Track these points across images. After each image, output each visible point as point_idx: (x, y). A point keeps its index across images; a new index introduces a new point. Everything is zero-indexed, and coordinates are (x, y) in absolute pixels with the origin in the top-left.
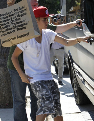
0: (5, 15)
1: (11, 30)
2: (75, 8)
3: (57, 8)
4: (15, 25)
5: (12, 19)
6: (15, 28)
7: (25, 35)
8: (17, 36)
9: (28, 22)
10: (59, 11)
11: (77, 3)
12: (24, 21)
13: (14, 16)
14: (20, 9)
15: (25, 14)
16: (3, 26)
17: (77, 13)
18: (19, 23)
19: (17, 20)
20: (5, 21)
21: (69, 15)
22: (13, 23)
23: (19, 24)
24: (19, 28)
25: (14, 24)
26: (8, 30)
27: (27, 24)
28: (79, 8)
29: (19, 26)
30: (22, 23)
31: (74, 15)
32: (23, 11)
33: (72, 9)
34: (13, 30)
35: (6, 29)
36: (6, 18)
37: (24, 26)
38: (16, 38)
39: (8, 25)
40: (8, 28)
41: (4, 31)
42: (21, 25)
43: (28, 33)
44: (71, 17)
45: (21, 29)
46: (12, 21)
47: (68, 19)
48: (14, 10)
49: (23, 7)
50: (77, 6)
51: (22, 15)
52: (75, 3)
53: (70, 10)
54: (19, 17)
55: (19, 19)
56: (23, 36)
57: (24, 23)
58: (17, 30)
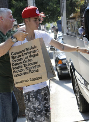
0: (18, 53)
1: (24, 72)
2: (75, 14)
3: (58, 15)
4: (27, 67)
5: (24, 59)
6: (28, 69)
7: (37, 79)
8: (30, 79)
9: (40, 65)
10: (60, 17)
11: (77, 10)
12: (36, 63)
13: (26, 56)
14: (32, 48)
15: (37, 55)
16: (16, 66)
17: (77, 19)
18: (31, 64)
19: (29, 61)
20: (18, 60)
21: (69, 22)
22: (25, 63)
23: (31, 66)
24: (32, 70)
25: (27, 65)
26: (20, 71)
27: (39, 66)
28: (79, 14)
29: (31, 68)
30: (34, 65)
31: (74, 21)
32: (35, 51)
33: (72, 15)
34: (26, 71)
35: (19, 69)
36: (19, 56)
37: (36, 69)
38: (29, 80)
39: (21, 65)
40: (21, 69)
41: (16, 71)
42: (33, 67)
43: (41, 76)
44: (72, 23)
45: (34, 72)
46: (24, 62)
47: (69, 25)
48: (26, 48)
49: (35, 47)
50: (77, 12)
51: (34, 56)
52: (75, 9)
53: (70, 16)
54: (31, 58)
55: (32, 60)
56: (36, 79)
57: (37, 65)
58: (30, 72)
